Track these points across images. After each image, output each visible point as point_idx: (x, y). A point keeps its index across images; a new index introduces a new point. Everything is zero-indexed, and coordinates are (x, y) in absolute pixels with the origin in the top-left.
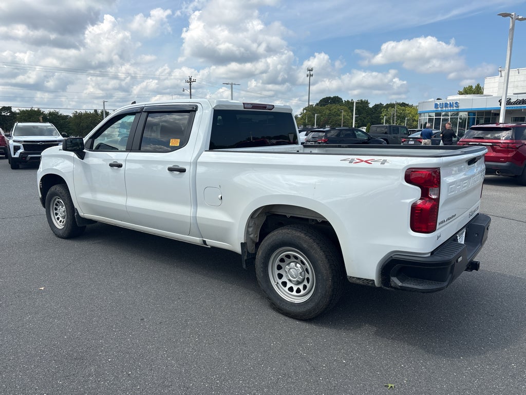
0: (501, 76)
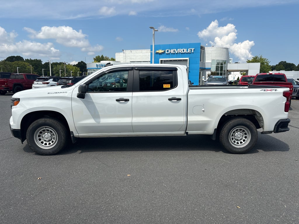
0: (124, 53)
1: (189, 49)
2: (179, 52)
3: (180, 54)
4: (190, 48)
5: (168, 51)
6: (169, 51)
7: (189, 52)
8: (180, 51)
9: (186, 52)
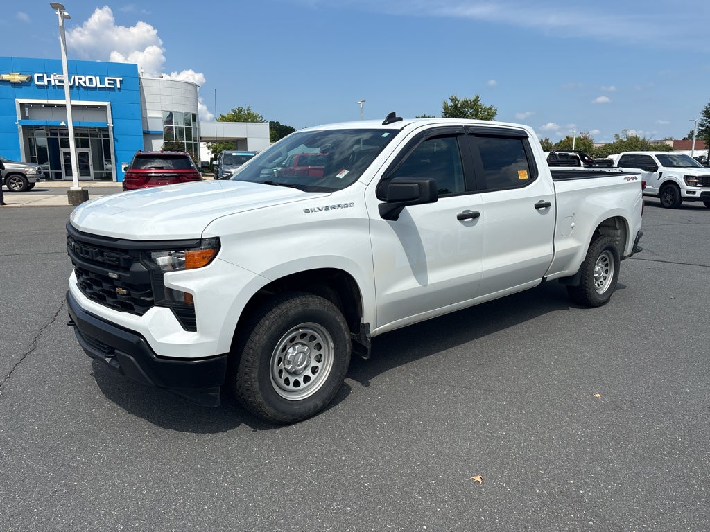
1: (106, 79)
2: (77, 84)
3: (81, 89)
4: (108, 76)
5: (40, 78)
6: (46, 79)
7: (108, 86)
8: (81, 81)
9: (99, 85)
